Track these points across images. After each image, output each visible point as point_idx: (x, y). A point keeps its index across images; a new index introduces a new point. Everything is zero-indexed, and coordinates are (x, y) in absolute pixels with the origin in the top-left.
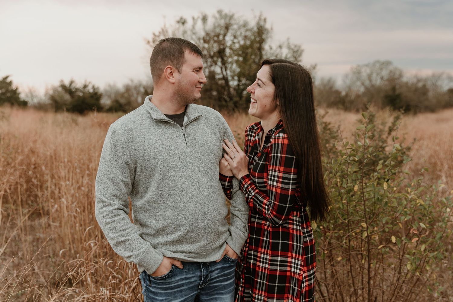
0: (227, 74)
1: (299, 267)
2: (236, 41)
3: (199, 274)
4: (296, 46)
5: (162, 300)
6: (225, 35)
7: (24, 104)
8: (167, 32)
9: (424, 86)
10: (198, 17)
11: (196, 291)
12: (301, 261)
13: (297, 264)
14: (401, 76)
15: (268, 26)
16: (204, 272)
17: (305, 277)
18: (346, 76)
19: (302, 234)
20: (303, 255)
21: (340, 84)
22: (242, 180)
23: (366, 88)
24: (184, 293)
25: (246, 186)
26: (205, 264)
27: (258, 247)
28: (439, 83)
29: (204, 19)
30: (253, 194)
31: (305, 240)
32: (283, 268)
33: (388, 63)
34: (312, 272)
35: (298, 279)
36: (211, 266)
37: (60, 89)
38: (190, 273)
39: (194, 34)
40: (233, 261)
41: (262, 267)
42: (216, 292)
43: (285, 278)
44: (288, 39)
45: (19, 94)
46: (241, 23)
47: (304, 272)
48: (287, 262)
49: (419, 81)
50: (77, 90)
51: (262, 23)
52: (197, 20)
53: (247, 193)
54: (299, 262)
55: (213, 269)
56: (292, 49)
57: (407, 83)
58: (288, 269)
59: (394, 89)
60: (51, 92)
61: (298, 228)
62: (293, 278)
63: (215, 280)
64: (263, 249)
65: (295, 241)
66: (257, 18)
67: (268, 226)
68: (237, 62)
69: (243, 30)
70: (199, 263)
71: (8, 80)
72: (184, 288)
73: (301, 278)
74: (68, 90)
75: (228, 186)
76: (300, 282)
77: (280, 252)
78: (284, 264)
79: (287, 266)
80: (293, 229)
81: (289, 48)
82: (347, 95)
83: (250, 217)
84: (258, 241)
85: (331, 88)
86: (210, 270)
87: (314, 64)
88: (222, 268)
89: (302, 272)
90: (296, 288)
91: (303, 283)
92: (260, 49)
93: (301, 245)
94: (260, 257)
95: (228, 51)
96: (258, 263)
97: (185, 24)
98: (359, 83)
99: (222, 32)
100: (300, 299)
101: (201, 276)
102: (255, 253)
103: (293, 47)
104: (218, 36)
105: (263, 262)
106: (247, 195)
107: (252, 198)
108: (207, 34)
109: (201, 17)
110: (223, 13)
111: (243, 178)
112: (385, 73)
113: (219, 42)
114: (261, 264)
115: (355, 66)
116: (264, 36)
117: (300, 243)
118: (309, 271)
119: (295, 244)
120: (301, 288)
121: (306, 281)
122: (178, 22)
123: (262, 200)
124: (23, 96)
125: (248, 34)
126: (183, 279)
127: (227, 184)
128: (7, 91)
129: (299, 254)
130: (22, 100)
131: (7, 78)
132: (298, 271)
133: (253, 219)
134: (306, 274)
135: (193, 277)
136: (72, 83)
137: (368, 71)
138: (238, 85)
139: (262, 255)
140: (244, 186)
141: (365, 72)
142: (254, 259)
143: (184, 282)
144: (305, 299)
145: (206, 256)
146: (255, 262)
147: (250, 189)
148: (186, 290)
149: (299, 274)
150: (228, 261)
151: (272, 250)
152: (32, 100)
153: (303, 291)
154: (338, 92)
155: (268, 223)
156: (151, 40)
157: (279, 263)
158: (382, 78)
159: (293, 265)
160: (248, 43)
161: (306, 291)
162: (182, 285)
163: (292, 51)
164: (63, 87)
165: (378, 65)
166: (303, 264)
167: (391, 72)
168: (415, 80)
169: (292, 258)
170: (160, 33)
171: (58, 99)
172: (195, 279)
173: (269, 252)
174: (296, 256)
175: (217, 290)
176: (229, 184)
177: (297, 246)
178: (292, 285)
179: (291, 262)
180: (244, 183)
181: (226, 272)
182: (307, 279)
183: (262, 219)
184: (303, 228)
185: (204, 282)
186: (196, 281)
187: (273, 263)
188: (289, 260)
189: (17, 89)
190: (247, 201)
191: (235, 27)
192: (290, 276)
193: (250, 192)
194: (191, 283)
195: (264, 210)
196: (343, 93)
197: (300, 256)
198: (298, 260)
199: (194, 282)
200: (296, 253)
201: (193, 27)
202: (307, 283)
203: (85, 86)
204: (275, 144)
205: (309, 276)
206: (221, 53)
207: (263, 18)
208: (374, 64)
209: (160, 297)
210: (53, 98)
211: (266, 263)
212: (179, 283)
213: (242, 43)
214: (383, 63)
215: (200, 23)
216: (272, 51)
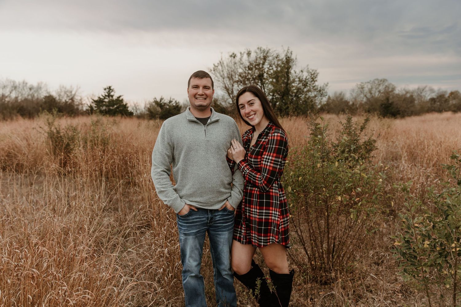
0: (265, 91)
1: (277, 216)
2: (271, 68)
3: (207, 216)
4: (313, 71)
5: (185, 230)
6: (263, 64)
7: (130, 114)
8: (223, 63)
9: (412, 96)
10: (244, 52)
11: (206, 226)
12: (279, 212)
13: (276, 214)
14: (393, 89)
15: (293, 57)
16: (210, 216)
17: (281, 222)
18: (353, 90)
19: (278, 195)
20: (279, 209)
21: (348, 97)
22: (240, 164)
23: (368, 99)
24: (197, 227)
25: (243, 167)
26: (211, 211)
27: (251, 205)
28: (423, 94)
29: (249, 54)
30: (248, 171)
31: (280, 199)
32: (266, 217)
33: (384, 81)
34: (286, 219)
35: (277, 224)
36: (215, 212)
37: (154, 104)
38: (201, 215)
39: (242, 64)
40: (230, 212)
41: (254, 217)
42: (219, 230)
43: (268, 223)
44: (308, 66)
45: (128, 107)
46: (275, 55)
47: (281, 219)
48: (269, 213)
49: (407, 92)
50: (165, 104)
51: (289, 55)
52: (243, 54)
53: (244, 171)
54: (277, 213)
55: (216, 214)
56: (310, 73)
57: (398, 95)
58: (270, 217)
59: (388, 99)
60: (148, 106)
61: (276, 191)
62: (274, 223)
63: (218, 222)
64: (254, 206)
65: (274, 199)
66: (286, 51)
67: (257, 191)
68: (271, 83)
69: (276, 60)
70: (207, 210)
71: (121, 99)
72: (198, 224)
73: (278, 223)
74: (159, 104)
75: (232, 166)
76: (278, 226)
77: (264, 207)
78: (267, 214)
79: (269, 216)
80: (273, 192)
81: (308, 72)
82: (353, 104)
83: (245, 186)
84: (250, 201)
85: (342, 99)
86: (214, 215)
87: (326, 83)
88: (222, 215)
89: (279, 219)
90: (276, 229)
91: (280, 226)
92: (288, 73)
93: (278, 202)
94: (252, 211)
95: (265, 75)
96: (251, 215)
97: (236, 57)
98: (362, 95)
99: (262, 62)
100: (278, 236)
101: (208, 218)
102: (249, 209)
103: (311, 71)
104: (259, 65)
105: (254, 214)
106: (243, 173)
107: (247, 174)
108: (251, 64)
109: (247, 52)
110: (262, 49)
111: (241, 162)
112: (382, 88)
113: (259, 69)
114: (253, 215)
115: (359, 83)
116: (290, 64)
117: (277, 201)
118: (283, 218)
119: (274, 201)
120: (279, 229)
121: (282, 225)
122: (231, 56)
123: (255, 175)
124: (130, 109)
125: (280, 62)
126: (197, 218)
127: (231, 164)
128: (120, 106)
129: (277, 208)
130: (130, 111)
131: (119, 97)
132: (277, 219)
133: (247, 187)
134: (282, 220)
135: (204, 218)
136: (161, 99)
137: (369, 86)
138: (273, 99)
139: (253, 210)
140: (241, 167)
141: (367, 87)
142: (249, 212)
143: (198, 220)
144: (282, 236)
145: (211, 205)
146: (249, 214)
147: (246, 169)
148: (199, 225)
149: (278, 221)
150: (227, 211)
151: (259, 206)
152: (136, 111)
153: (281, 231)
154: (347, 103)
155: (256, 189)
156: (212, 69)
157: (264, 214)
158: (379, 92)
159: (273, 215)
160: (279, 69)
161: (282, 231)
162: (197, 222)
163: (310, 74)
164: (156, 102)
165: (376, 82)
166: (279, 214)
167: (386, 86)
168: (404, 92)
169: (272, 210)
170: (218, 64)
171: (152, 110)
172: (204, 219)
173: (258, 207)
174: (275, 209)
175: (220, 229)
176: (233, 165)
177: (275, 203)
178: (272, 228)
179: (272, 213)
180: (241, 165)
181: (225, 218)
182: (282, 223)
183: (253, 187)
184: (279, 192)
185: (211, 222)
186: (205, 220)
187: (261, 214)
188: (271, 212)
189: (126, 104)
190: (244, 177)
191: (271, 58)
192: (271, 222)
193: (246, 171)
194: (202, 221)
195: (257, 181)
196: (351, 103)
197: (278, 209)
198: (276, 211)
199: (204, 220)
200: (275, 208)
201: (241, 59)
202: (283, 226)
203: (170, 102)
204: (271, 139)
205: (283, 222)
206: (261, 77)
207: (290, 51)
208: (374, 82)
209: (184, 228)
210: (149, 110)
211: (256, 214)
212: (194, 220)
213: (275, 69)
214: (381, 81)
215: (245, 56)
216: (296, 75)
